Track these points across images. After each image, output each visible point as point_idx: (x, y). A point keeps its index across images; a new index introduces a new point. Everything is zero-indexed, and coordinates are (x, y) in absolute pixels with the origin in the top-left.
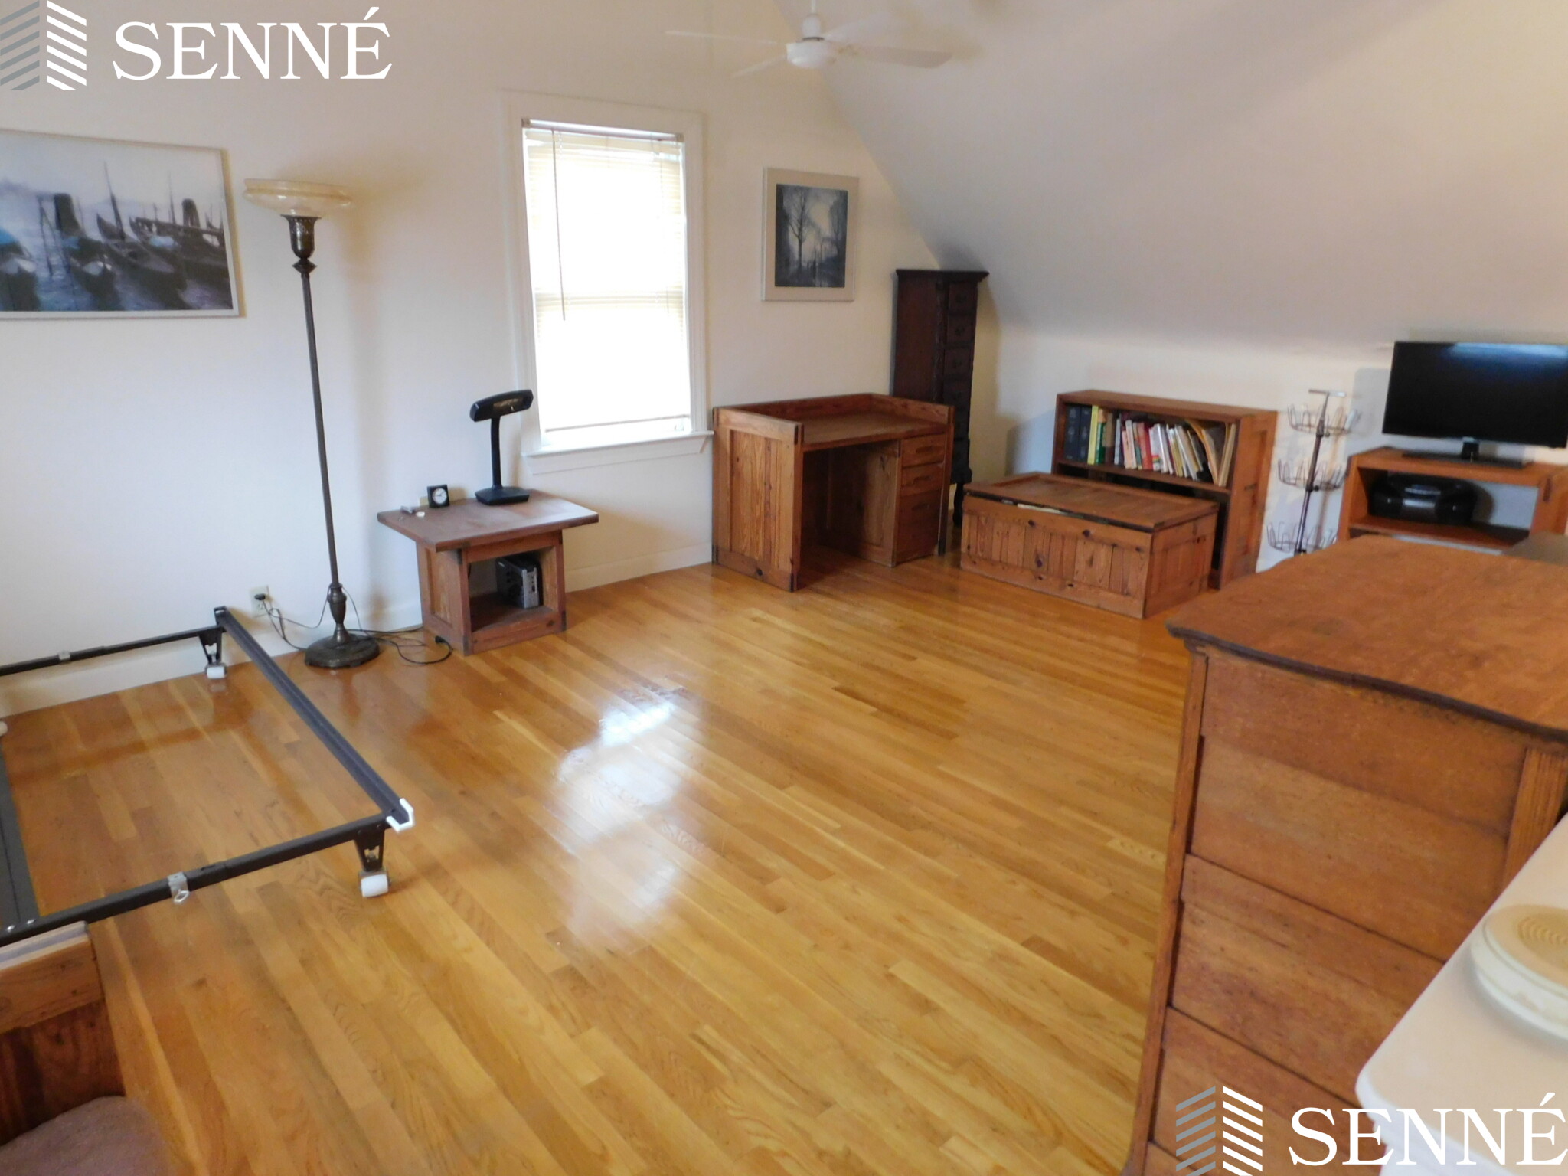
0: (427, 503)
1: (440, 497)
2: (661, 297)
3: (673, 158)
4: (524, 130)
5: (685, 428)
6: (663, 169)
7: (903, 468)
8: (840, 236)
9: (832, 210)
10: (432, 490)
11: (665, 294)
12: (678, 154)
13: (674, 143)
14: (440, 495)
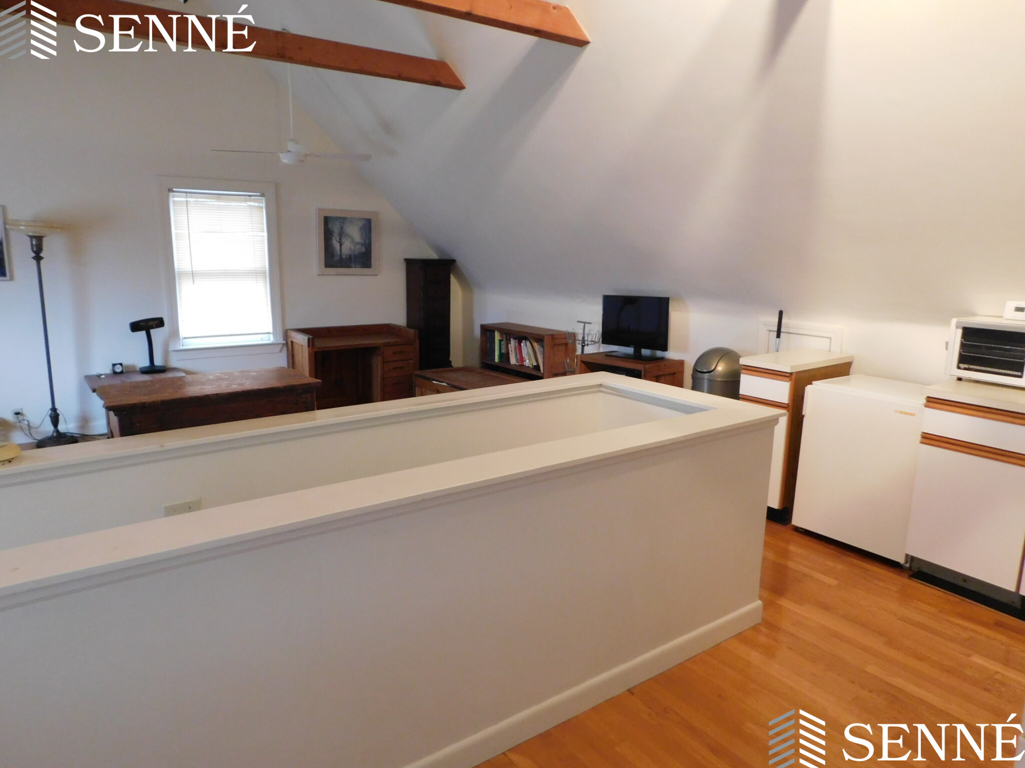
0: (112, 372)
1: (118, 369)
2: (253, 273)
3: (261, 205)
4: (171, 194)
5: (270, 339)
6: (252, 210)
7: (384, 362)
8: (367, 241)
9: (361, 228)
10: (114, 365)
11: (255, 272)
12: (262, 203)
13: (261, 198)
14: (118, 368)
